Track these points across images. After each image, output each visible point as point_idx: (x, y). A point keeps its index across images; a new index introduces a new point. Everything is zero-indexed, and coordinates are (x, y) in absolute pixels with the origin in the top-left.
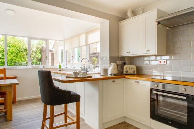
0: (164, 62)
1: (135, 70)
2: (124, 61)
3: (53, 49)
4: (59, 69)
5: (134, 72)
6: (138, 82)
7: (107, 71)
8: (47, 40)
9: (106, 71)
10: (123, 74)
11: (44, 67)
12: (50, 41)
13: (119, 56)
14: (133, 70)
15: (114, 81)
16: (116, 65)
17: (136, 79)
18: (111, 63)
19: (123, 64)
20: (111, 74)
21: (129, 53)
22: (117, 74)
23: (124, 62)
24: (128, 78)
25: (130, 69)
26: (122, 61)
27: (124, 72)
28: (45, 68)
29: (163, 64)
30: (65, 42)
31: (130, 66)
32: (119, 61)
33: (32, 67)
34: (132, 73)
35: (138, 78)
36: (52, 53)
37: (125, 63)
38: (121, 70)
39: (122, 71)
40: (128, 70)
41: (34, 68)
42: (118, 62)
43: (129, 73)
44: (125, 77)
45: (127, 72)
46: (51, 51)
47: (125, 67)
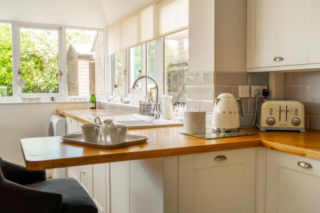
1: (301, 116)
2: (265, 87)
3: (92, 52)
4: (91, 105)
5: (297, 124)
6: (310, 166)
7: (204, 119)
8: (61, 28)
9: (198, 119)
10: (258, 129)
11: (53, 99)
12: (68, 31)
13: (249, 71)
14: (291, 116)
15: (223, 158)
16: (233, 100)
17: (303, 155)
18: (217, 92)
19: (261, 96)
20: (219, 131)
21: (282, 59)
22: (239, 130)
23: (264, 91)
24: (272, 148)
25: (283, 114)
26: (258, 87)
27: (263, 124)
28: (57, 101)
30: (107, 32)
31: (283, 104)
32: (247, 87)
33: (22, 99)
34: (290, 126)
35: (309, 151)
36: (90, 63)
37: (266, 94)
38: (252, 114)
39: (257, 120)
40: (276, 116)
41: (27, 101)
42: (243, 91)
43: (277, 125)
44: (261, 144)
45: (273, 123)
46: (87, 57)
47: (266, 105)
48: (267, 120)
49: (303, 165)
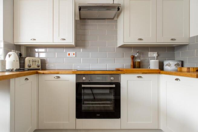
0: (74, 54)
1: (40, 63)
2: (20, 52)
5: (39, 66)
6: (59, 77)
14: (37, 63)
15: (27, 79)
19: (19, 56)
21: (35, 40)
23: (20, 54)
25: (34, 62)
27: (26, 67)
29: (72, 56)
31: (34, 58)
40: (31, 63)
43: (32, 67)
47: (27, 59)
48: (28, 65)
49: (56, 77)
